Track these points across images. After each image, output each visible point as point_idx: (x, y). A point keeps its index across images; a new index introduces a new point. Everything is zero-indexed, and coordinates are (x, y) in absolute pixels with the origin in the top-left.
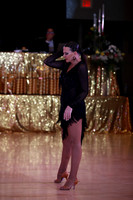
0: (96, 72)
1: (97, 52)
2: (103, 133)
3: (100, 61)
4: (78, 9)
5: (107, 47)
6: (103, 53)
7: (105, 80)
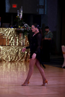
0: (19, 35)
1: (19, 27)
2: (22, 61)
3: (21, 30)
4: (11, 8)
5: (24, 25)
6: (22, 27)
7: (23, 39)
